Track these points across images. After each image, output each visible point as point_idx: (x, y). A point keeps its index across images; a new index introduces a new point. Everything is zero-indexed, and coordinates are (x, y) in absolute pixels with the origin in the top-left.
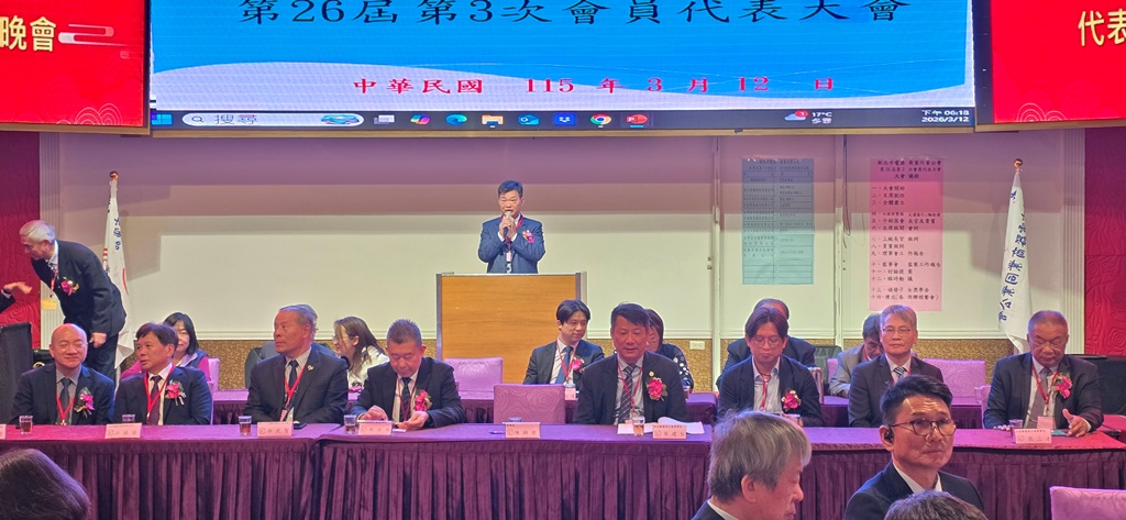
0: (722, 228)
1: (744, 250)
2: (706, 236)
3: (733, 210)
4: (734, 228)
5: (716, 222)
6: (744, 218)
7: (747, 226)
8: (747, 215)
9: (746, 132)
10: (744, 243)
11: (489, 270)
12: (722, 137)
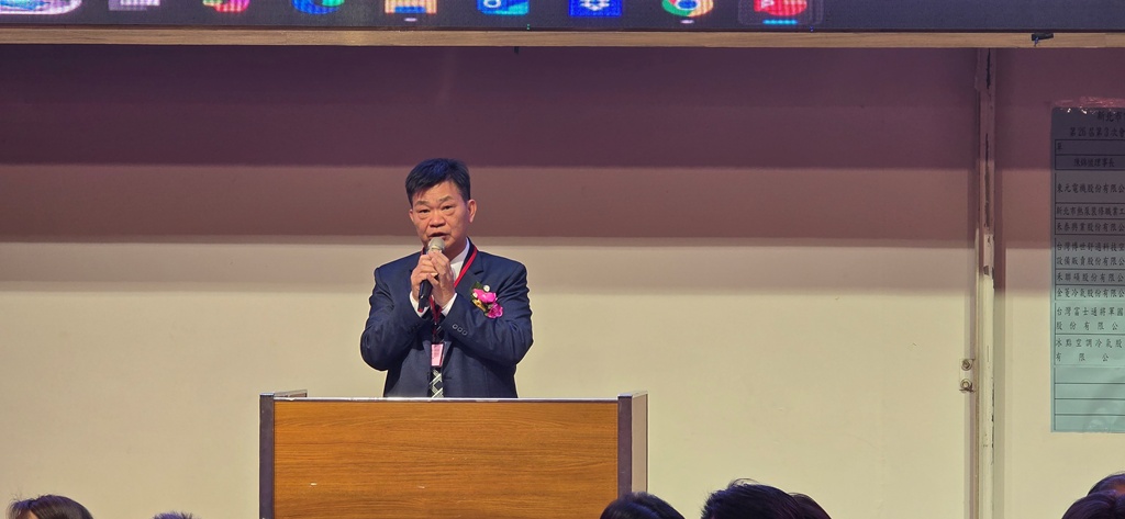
0: (999, 286)
1: (1056, 343)
2: (957, 305)
3: (1028, 240)
4: (1030, 286)
5: (983, 270)
6: (1057, 261)
7: (1064, 280)
8: (1064, 253)
9: (1061, 41)
10: (1057, 326)
11: (390, 388)
12: (1001, 52)
